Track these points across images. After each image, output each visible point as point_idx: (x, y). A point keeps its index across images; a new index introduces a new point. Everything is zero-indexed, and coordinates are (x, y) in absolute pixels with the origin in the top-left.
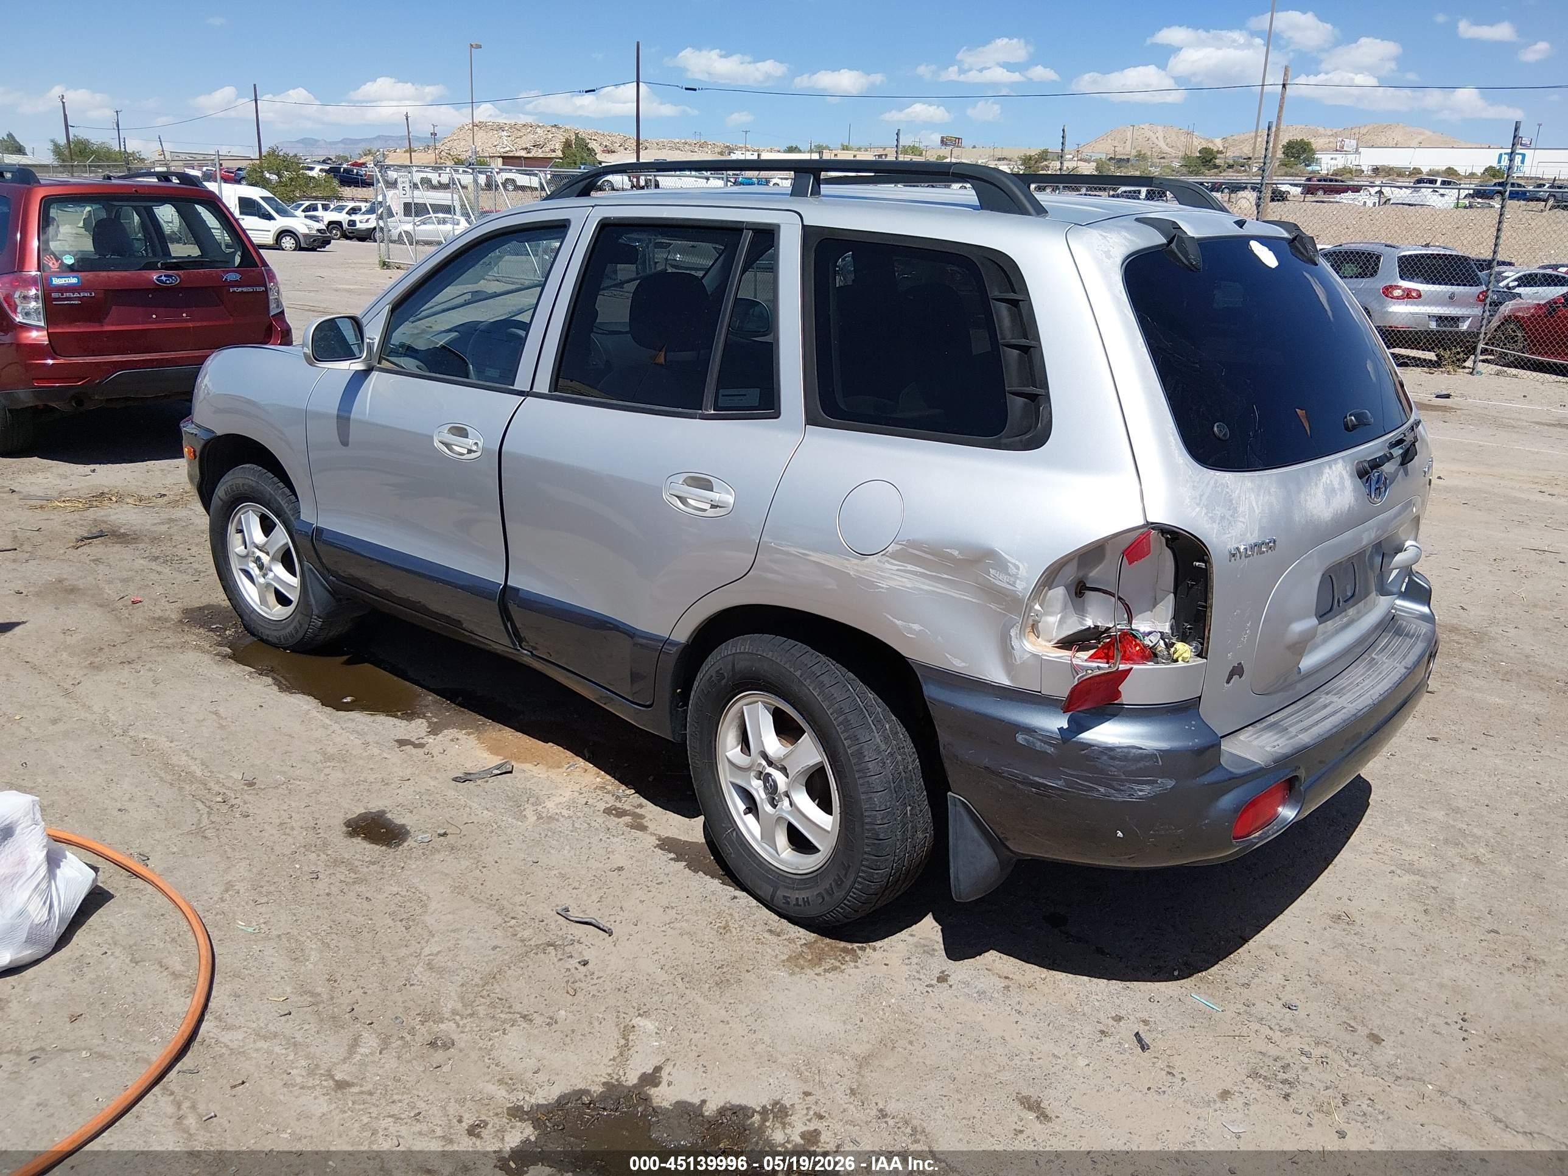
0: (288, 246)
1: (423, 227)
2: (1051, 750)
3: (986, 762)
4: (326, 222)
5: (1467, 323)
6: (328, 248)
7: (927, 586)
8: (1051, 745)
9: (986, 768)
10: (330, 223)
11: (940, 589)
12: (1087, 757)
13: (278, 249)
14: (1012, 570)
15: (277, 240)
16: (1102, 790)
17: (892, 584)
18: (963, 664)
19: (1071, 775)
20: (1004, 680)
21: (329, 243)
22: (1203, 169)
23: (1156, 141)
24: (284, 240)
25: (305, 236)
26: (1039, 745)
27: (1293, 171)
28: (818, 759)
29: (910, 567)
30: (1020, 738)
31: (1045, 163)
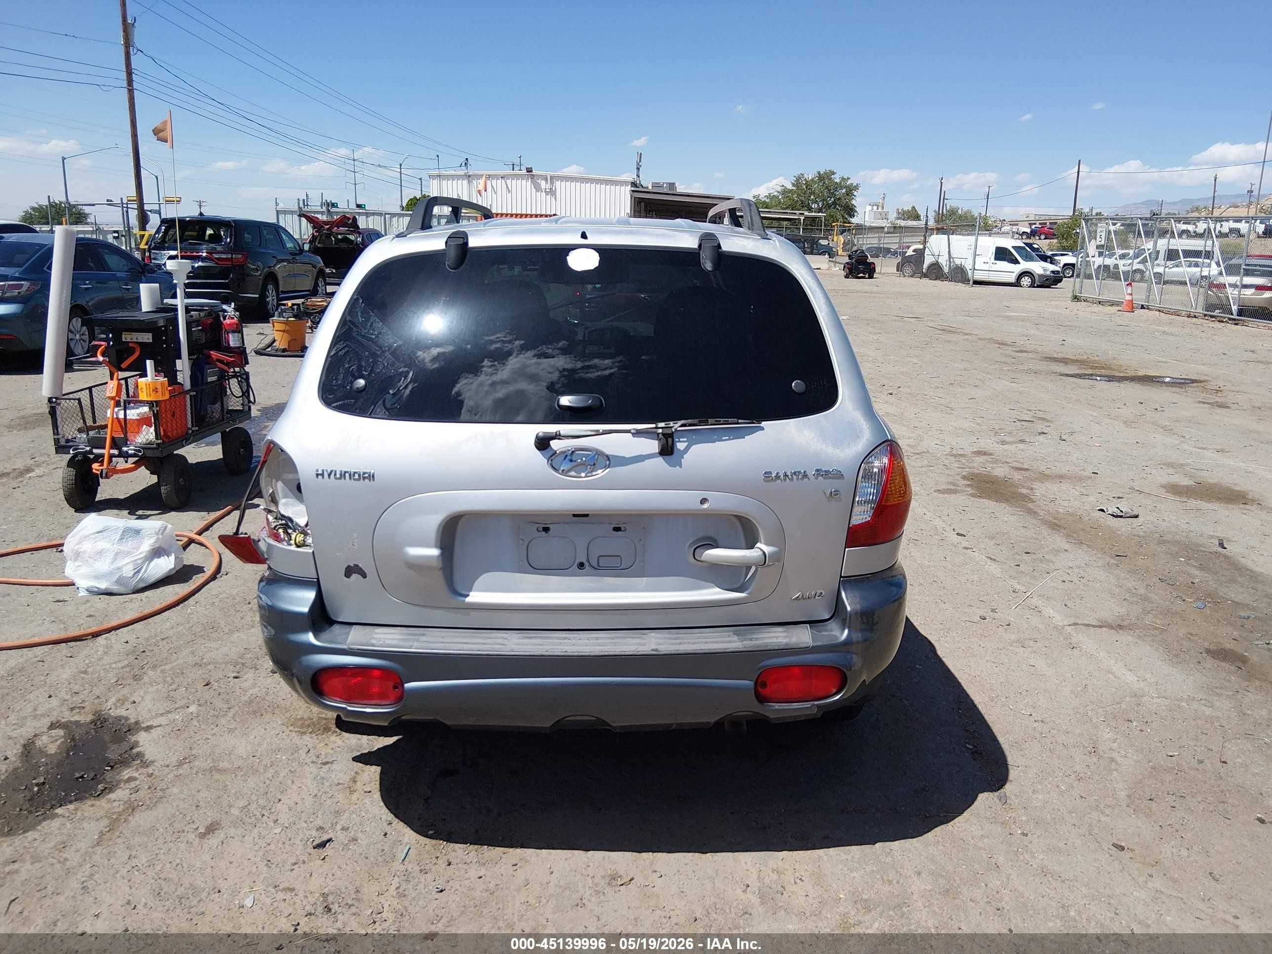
0: (1025, 283)
1: (1175, 269)
4: (1062, 265)
6: (1059, 285)
10: (1065, 265)
13: (1017, 286)
15: (1018, 279)
21: (1060, 281)
24: (1023, 279)
25: (1040, 276)
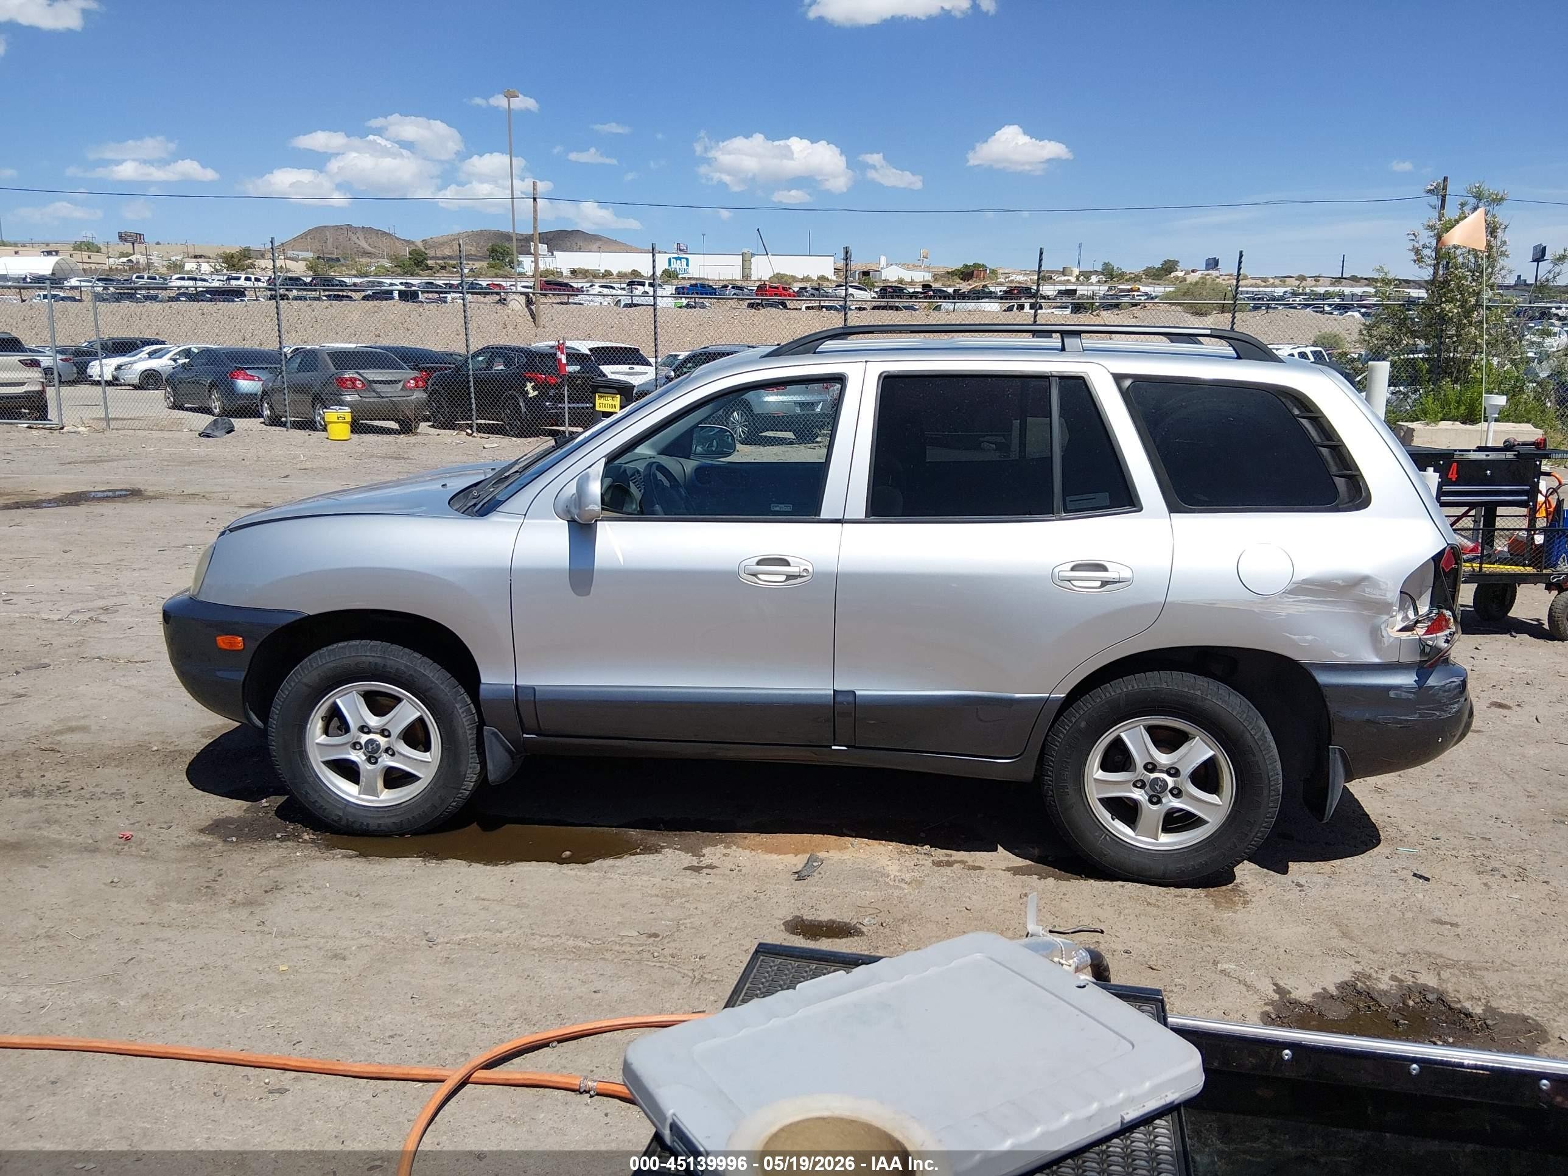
2: (1411, 696)
3: (1367, 716)
5: (820, 406)
7: (1315, 608)
8: (1411, 692)
9: (1368, 720)
11: (1324, 608)
12: (1433, 695)
14: (1383, 586)
16: (1438, 713)
17: (1290, 611)
18: (1345, 655)
19: (1423, 709)
20: (1377, 660)
22: (417, 270)
23: (357, 241)
26: (1404, 695)
27: (501, 272)
28: (1211, 753)
29: (1302, 598)
30: (1392, 694)
31: (250, 261)
